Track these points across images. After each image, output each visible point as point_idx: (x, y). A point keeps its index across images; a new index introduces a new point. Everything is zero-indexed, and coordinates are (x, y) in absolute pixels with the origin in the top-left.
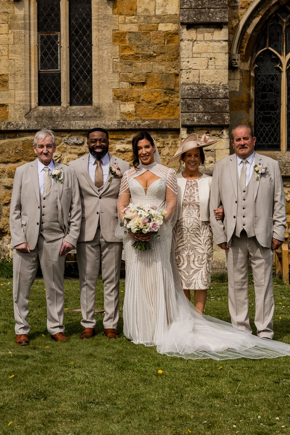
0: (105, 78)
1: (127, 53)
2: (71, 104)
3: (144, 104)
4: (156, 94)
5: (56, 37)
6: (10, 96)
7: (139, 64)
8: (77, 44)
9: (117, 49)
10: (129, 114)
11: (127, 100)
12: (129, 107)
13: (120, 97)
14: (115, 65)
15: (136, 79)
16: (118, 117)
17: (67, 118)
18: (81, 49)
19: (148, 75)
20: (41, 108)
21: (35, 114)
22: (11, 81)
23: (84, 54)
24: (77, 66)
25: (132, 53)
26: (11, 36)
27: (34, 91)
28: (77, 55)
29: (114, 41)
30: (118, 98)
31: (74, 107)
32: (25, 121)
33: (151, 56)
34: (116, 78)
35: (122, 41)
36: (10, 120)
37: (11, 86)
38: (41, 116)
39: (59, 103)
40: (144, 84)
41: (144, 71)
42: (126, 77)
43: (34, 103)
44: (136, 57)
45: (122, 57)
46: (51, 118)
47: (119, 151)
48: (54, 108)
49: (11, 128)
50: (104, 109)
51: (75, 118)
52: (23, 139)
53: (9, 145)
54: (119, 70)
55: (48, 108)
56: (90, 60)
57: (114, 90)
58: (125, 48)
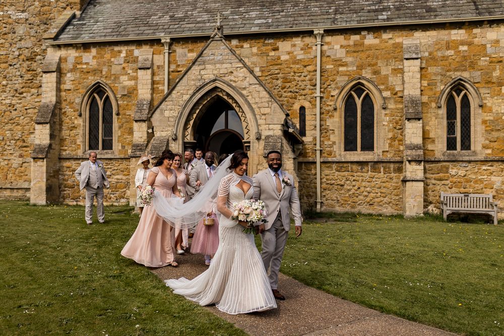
0: (478, 139)
1: (488, 129)
2: (461, 150)
3: (496, 150)
4: (501, 146)
5: (454, 122)
6: (436, 147)
7: (493, 133)
8: (464, 125)
9: (484, 127)
10: (489, 154)
11: (488, 148)
12: (489, 151)
13: (485, 147)
14: (483, 134)
15: (492, 140)
16: (484, 156)
17: (461, 156)
18: (465, 127)
19: (497, 138)
20: (448, 151)
21: (446, 154)
22: (436, 140)
23: (467, 129)
24: (464, 134)
25: (490, 128)
26: (437, 122)
27: (445, 145)
28: (464, 129)
29: (482, 124)
30: (484, 147)
31: (463, 151)
32: (442, 157)
33: (499, 130)
34: (483, 139)
35: (486, 124)
36: (436, 156)
37: (436, 142)
38: (449, 155)
39: (456, 149)
40: (495, 141)
41: (496, 136)
42: (488, 139)
43: (445, 149)
44: (492, 130)
45: (486, 130)
46: (454, 156)
47: (484, 170)
48: (454, 151)
49: (436, 160)
50: (478, 152)
51: (465, 156)
52: (441, 164)
53: (435, 166)
54: (485, 136)
55: (451, 152)
56: (469, 132)
57: (482, 144)
58: (487, 127)
